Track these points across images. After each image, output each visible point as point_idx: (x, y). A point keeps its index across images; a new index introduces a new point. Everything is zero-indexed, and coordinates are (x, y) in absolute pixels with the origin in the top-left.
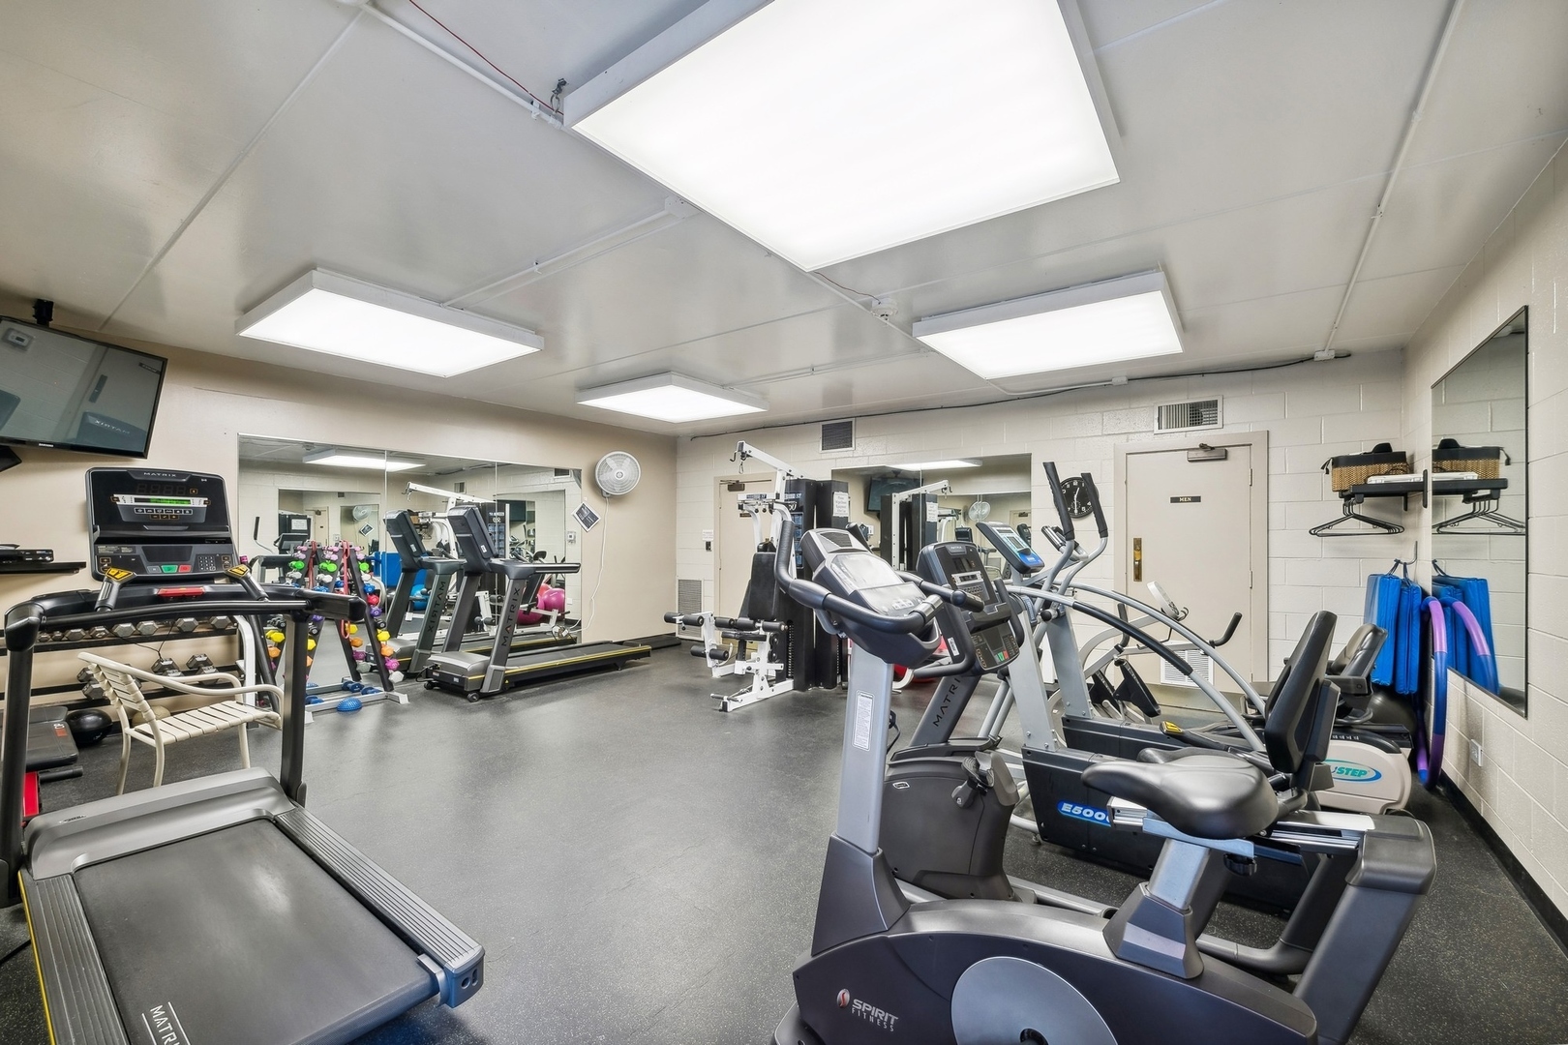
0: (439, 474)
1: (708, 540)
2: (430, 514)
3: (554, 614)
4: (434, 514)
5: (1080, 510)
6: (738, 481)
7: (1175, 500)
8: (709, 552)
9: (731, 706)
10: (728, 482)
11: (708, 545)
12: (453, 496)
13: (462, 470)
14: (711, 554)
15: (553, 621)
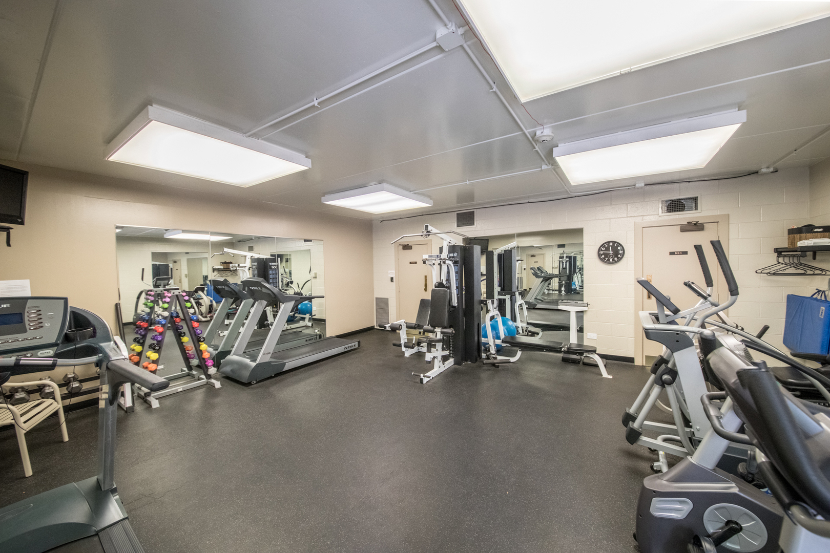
0: (240, 241)
1: (392, 276)
2: (237, 265)
3: (307, 316)
4: (239, 265)
5: (613, 260)
6: (408, 245)
7: (672, 253)
8: (392, 283)
9: (425, 380)
10: (403, 245)
11: (392, 279)
12: (249, 254)
13: (252, 239)
14: (393, 284)
15: (307, 320)
